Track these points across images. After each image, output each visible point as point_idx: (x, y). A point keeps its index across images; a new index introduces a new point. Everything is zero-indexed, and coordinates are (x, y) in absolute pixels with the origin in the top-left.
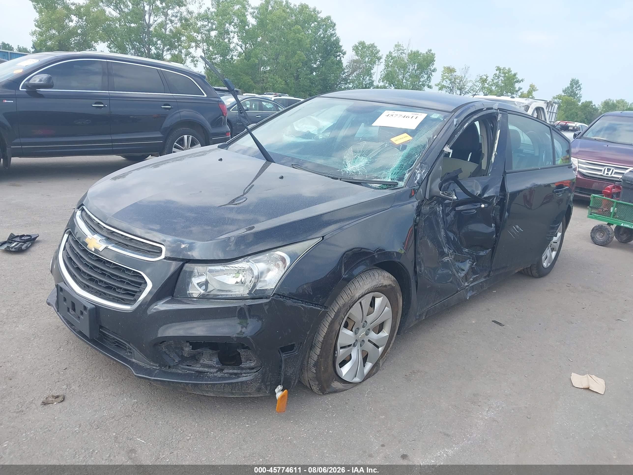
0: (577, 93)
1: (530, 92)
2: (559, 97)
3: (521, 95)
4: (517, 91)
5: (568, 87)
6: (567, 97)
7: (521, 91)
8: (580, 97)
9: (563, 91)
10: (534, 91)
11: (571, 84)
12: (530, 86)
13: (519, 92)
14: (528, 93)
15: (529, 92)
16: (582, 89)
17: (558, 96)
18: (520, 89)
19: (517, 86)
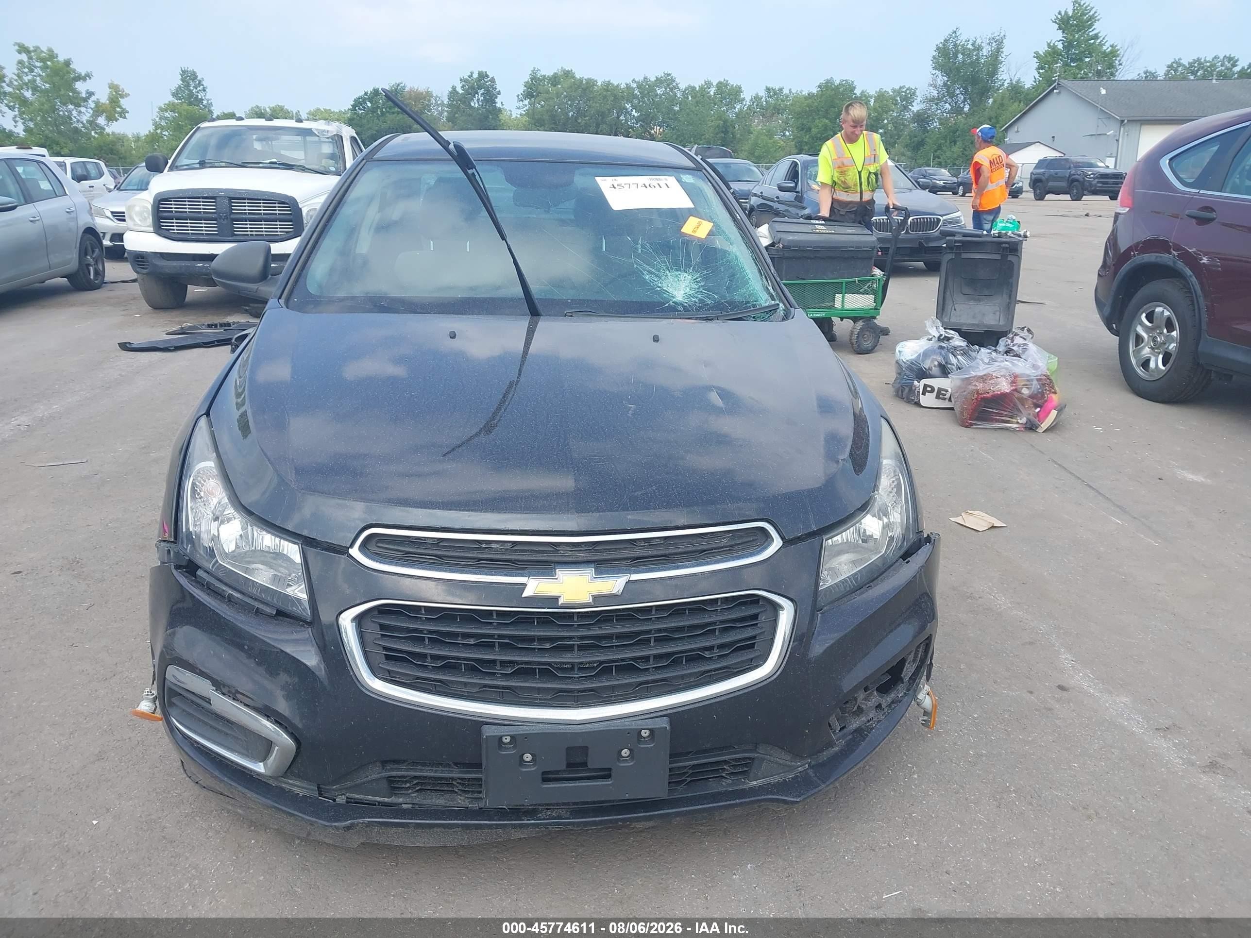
0: (200, 97)
1: (115, 100)
2: (171, 107)
3: (96, 106)
4: (85, 100)
5: (180, 87)
6: (185, 106)
7: (93, 98)
8: (210, 105)
9: (174, 95)
10: (122, 96)
11: (183, 80)
12: (110, 88)
13: (90, 101)
14: (111, 102)
15: (112, 99)
16: (207, 90)
17: (168, 105)
18: (91, 94)
19: (80, 86)
